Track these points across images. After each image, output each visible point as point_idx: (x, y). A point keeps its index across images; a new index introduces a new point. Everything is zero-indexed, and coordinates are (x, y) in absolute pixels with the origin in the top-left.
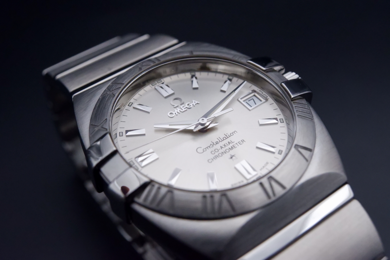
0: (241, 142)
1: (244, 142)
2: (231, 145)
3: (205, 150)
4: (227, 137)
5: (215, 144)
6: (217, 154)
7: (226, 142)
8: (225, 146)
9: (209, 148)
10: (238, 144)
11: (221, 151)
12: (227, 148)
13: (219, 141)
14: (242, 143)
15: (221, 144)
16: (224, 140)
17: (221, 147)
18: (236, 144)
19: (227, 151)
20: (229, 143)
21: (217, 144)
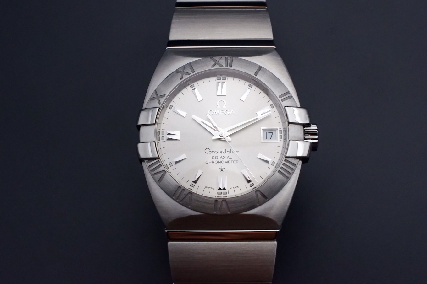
0: (236, 161)
1: (237, 163)
2: (228, 160)
3: (210, 152)
4: (230, 152)
5: (220, 152)
6: (215, 160)
7: (227, 155)
8: (224, 157)
9: (214, 152)
10: (233, 162)
11: (219, 160)
12: (224, 160)
13: (223, 152)
14: (235, 163)
15: (223, 155)
16: (227, 153)
17: (221, 157)
18: (232, 161)
19: (223, 162)
20: (228, 157)
21: (221, 153)
